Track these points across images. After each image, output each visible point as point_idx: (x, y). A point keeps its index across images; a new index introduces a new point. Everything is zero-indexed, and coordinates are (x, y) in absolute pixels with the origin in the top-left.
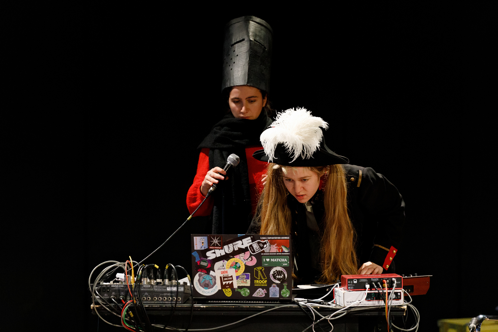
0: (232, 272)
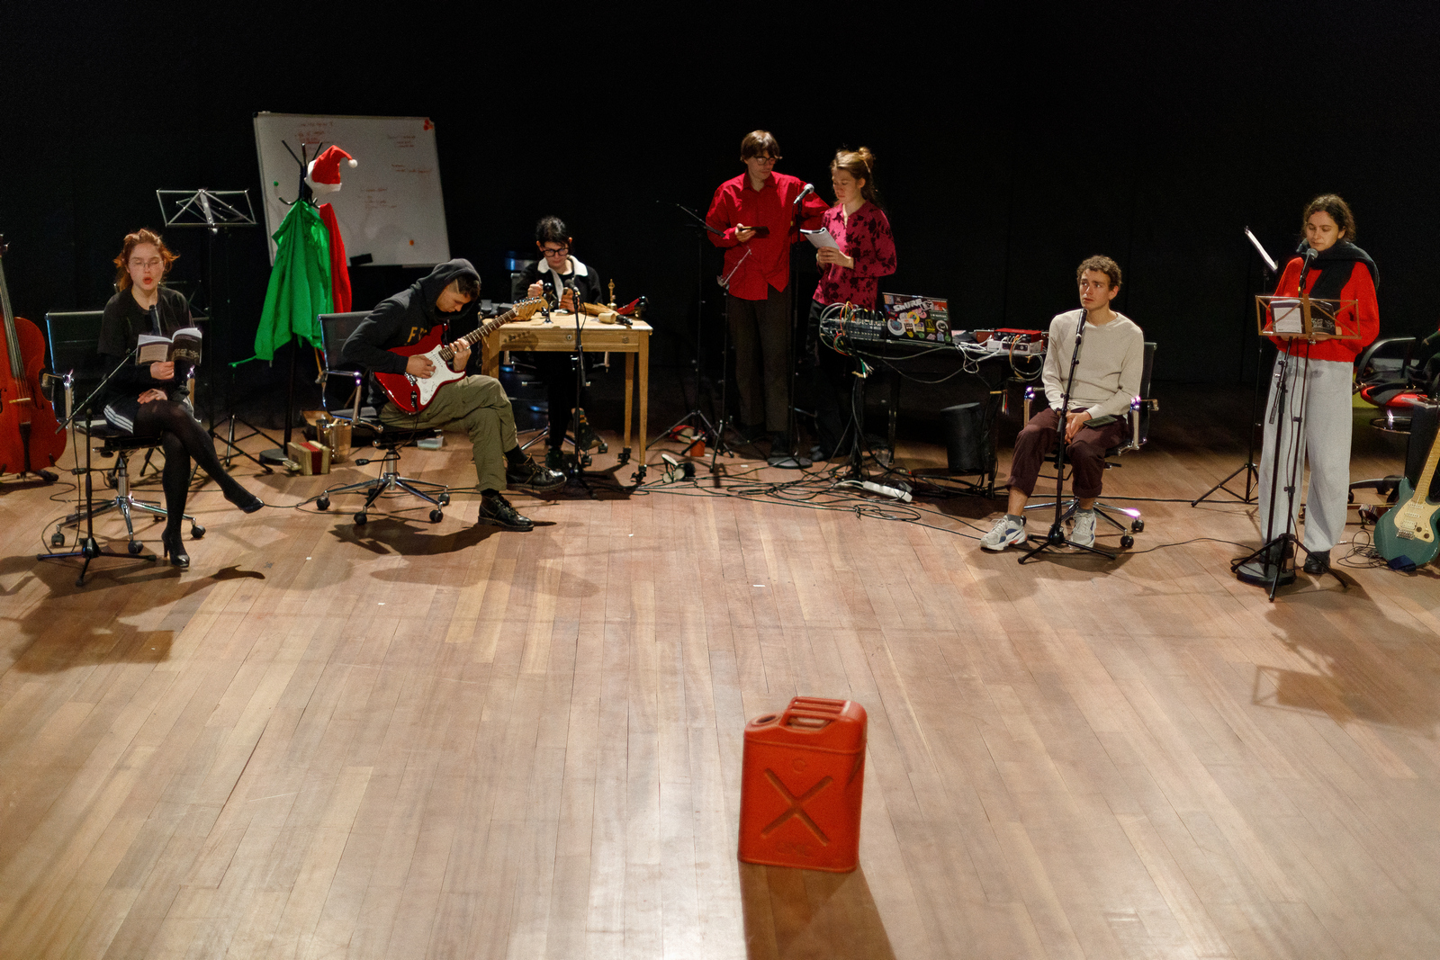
0: (911, 321)
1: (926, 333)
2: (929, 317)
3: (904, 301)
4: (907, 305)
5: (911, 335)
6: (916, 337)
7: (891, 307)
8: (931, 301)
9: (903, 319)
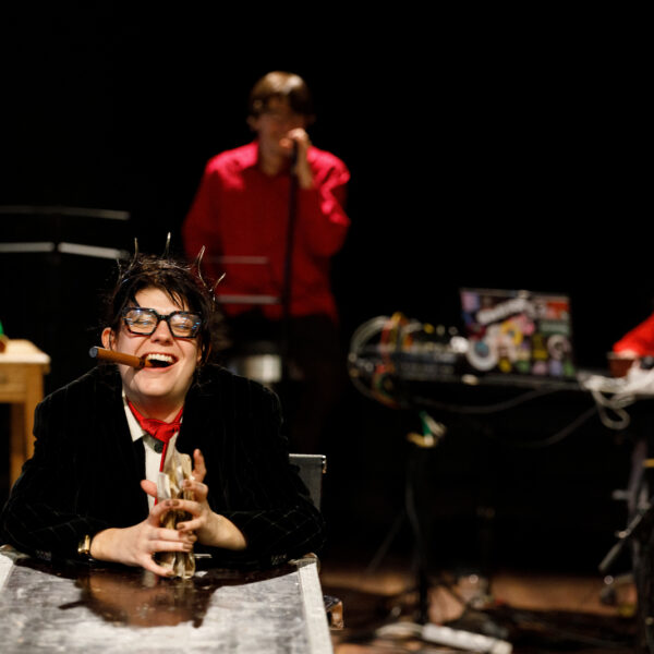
0: (508, 341)
1: (532, 362)
2: (537, 331)
3: (497, 302)
4: (500, 311)
5: (505, 367)
6: (515, 370)
7: (474, 315)
8: (542, 301)
9: (494, 338)
